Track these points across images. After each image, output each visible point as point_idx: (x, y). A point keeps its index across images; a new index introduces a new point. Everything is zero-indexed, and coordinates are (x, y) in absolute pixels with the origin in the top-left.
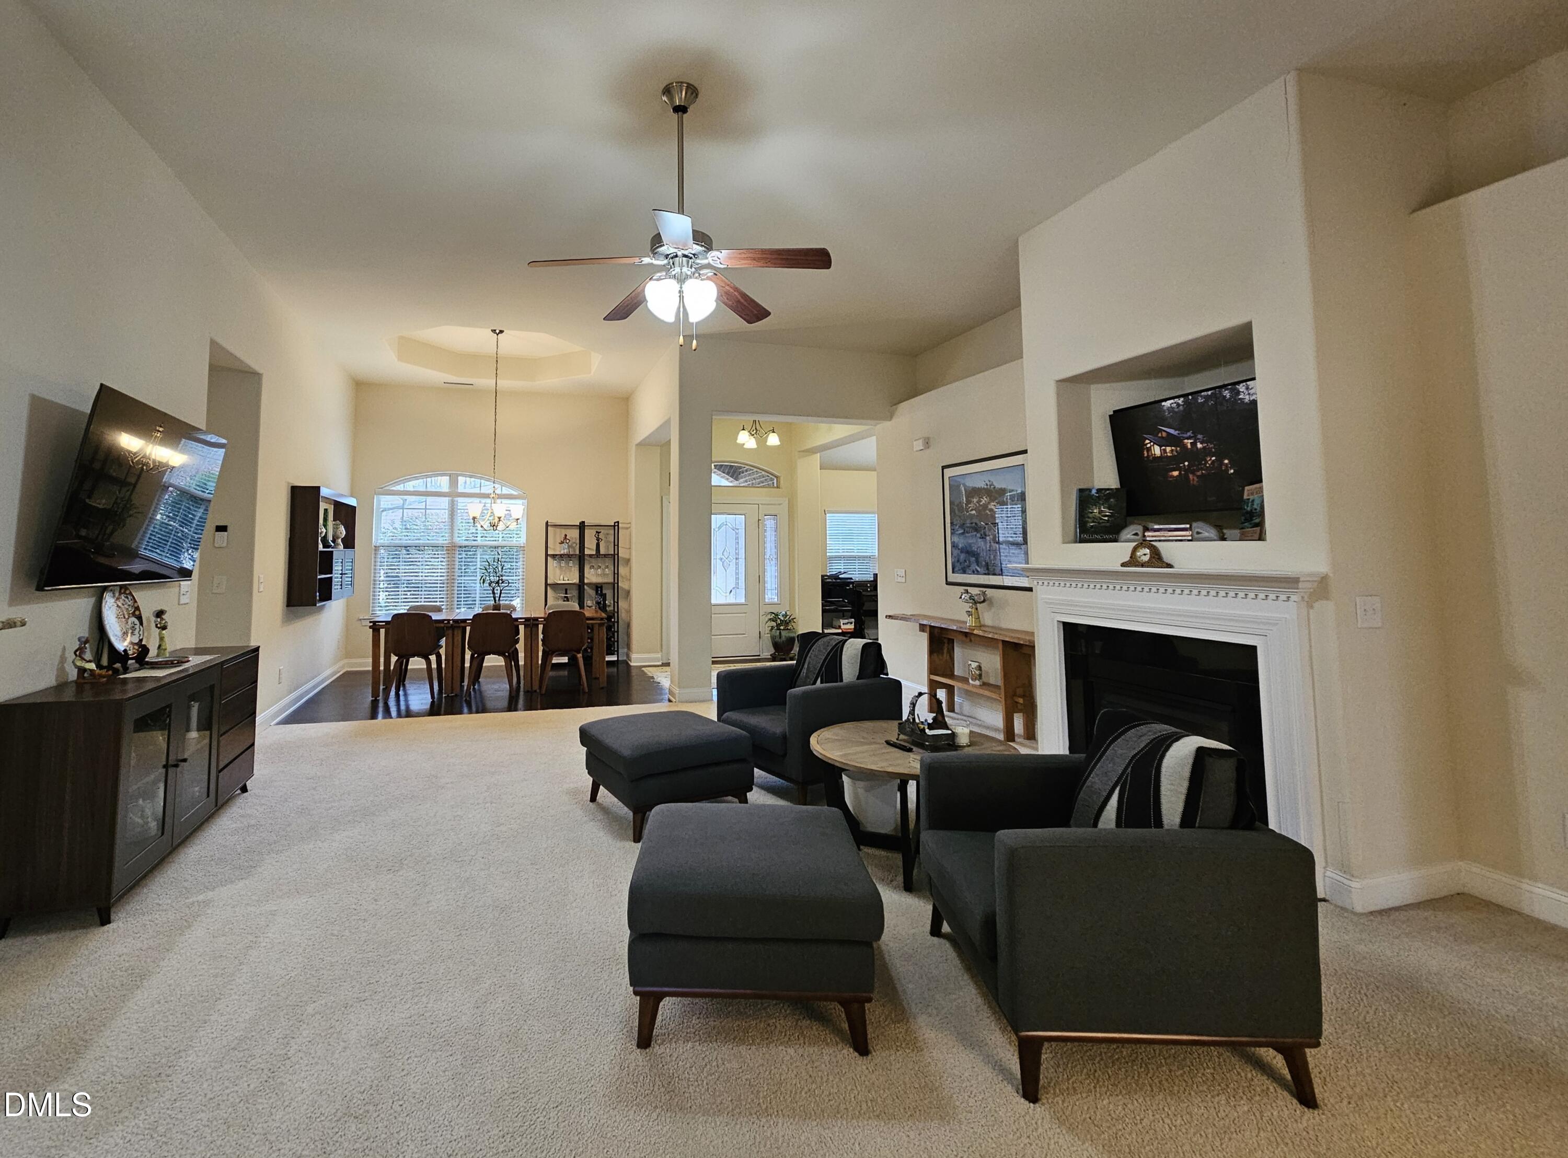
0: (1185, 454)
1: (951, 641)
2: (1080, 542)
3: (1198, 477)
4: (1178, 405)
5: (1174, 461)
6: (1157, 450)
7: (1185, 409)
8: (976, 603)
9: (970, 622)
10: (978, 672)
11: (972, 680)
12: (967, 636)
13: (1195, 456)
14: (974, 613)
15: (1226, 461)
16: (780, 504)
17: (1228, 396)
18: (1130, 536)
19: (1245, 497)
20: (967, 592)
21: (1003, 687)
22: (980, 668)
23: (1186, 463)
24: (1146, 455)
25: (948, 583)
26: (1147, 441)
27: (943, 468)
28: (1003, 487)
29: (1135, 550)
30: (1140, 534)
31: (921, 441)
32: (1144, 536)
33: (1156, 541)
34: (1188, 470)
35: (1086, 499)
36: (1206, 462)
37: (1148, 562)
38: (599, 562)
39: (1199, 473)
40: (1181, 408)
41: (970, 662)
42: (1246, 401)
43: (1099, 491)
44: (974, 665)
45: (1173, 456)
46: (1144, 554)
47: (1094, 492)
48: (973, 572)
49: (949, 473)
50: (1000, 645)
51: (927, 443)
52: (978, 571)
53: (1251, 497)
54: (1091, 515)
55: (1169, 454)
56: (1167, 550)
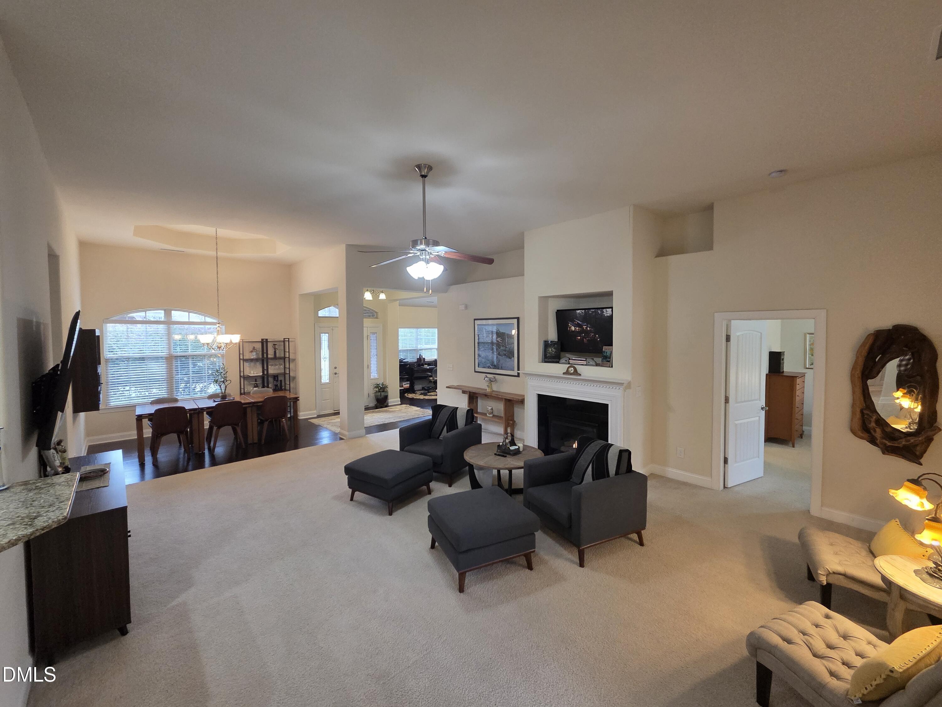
0: (583, 331)
1: (477, 398)
2: (545, 362)
3: (587, 340)
4: (582, 312)
5: (579, 333)
6: (573, 328)
7: (584, 315)
8: (492, 381)
9: (488, 390)
10: (491, 411)
11: (489, 414)
12: (486, 396)
13: (586, 332)
14: (490, 386)
15: (597, 336)
16: (378, 327)
17: (600, 313)
18: (564, 361)
19: (603, 350)
20: (487, 377)
21: (504, 418)
22: (492, 409)
23: (583, 335)
24: (569, 329)
25: (475, 372)
26: (570, 324)
27: (475, 320)
28: (504, 332)
29: (569, 368)
30: (568, 361)
31: (463, 306)
32: (569, 362)
33: (575, 364)
34: (584, 337)
35: (547, 345)
36: (590, 335)
37: (573, 373)
38: (277, 362)
39: (588, 339)
40: (583, 314)
41: (487, 407)
42: (606, 316)
43: (551, 342)
44: (490, 408)
45: (579, 331)
46: (572, 370)
47: (549, 342)
48: (488, 367)
49: (477, 322)
50: (504, 400)
51: (466, 307)
52: (490, 367)
53: (606, 351)
54: (548, 351)
55: (577, 330)
56: (580, 369)
